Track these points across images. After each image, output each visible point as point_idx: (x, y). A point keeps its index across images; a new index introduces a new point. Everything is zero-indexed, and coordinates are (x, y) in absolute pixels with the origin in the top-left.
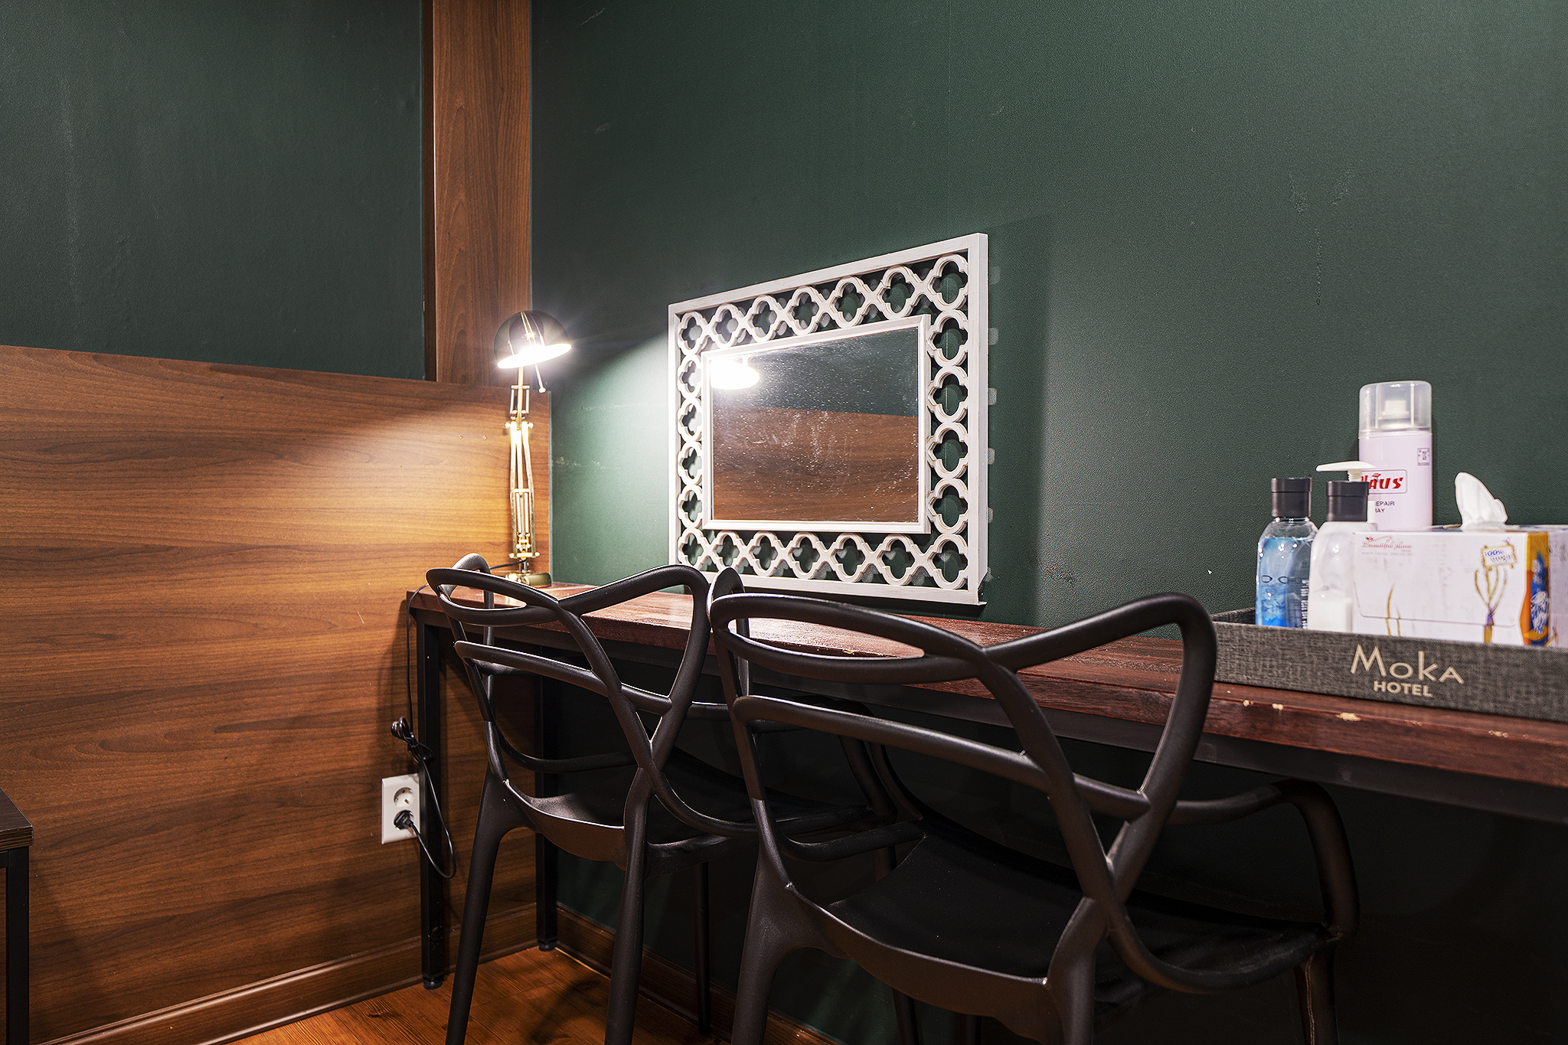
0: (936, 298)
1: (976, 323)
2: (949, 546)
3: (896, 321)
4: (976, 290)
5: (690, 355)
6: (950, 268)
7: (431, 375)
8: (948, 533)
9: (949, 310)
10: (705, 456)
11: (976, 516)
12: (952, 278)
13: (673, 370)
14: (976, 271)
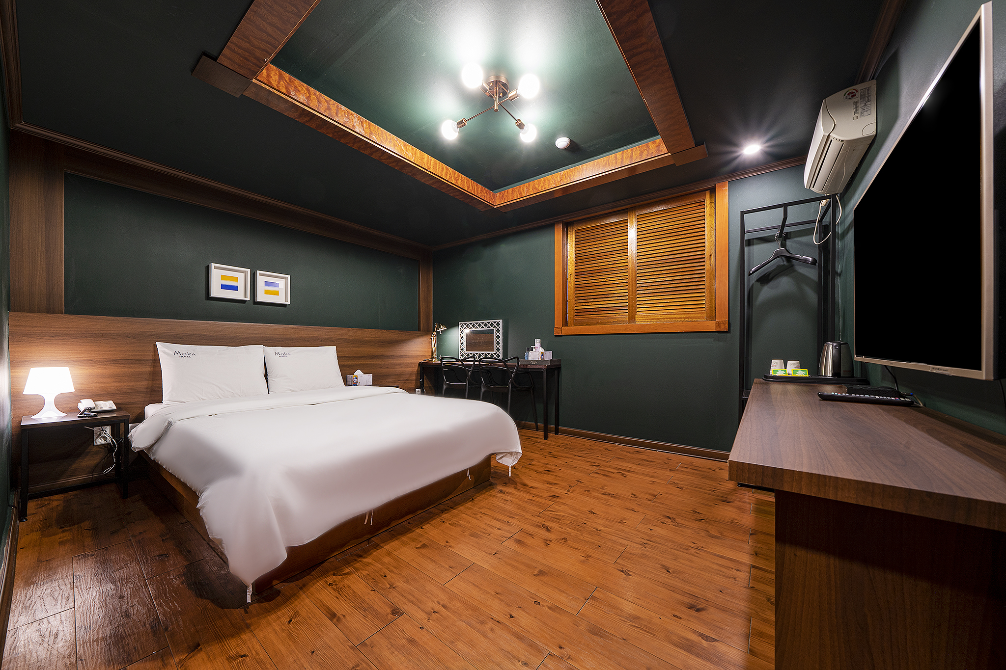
0: (497, 326)
1: (501, 329)
2: (498, 354)
3: (492, 328)
4: (501, 326)
5: (462, 329)
6: (498, 323)
7: (419, 330)
8: (498, 353)
9: (498, 328)
10: (465, 343)
11: (501, 351)
12: (498, 324)
13: (460, 331)
14: (501, 323)
